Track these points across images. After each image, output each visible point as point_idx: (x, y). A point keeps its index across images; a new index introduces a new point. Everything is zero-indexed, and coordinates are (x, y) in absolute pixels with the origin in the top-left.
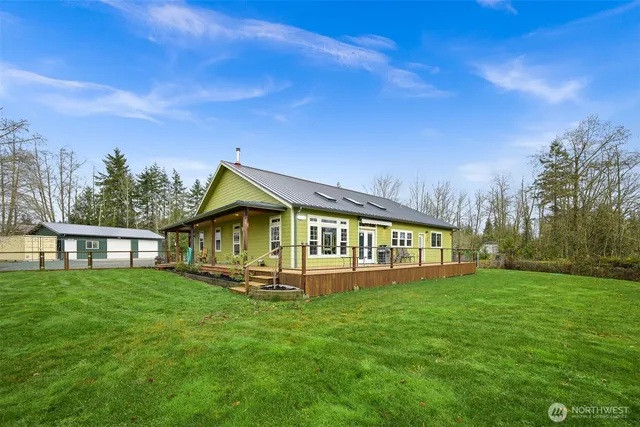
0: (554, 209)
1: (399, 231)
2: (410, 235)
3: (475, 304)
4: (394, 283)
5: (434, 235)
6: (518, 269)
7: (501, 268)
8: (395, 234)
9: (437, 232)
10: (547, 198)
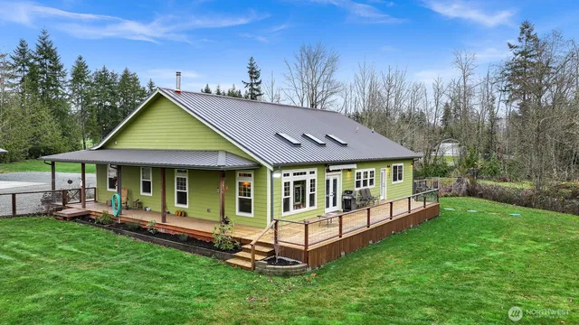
0: (523, 106)
1: (362, 171)
2: (372, 172)
3: (447, 269)
4: (371, 242)
5: (395, 168)
6: (481, 196)
7: (464, 195)
8: (359, 175)
9: (399, 165)
10: (516, 92)
